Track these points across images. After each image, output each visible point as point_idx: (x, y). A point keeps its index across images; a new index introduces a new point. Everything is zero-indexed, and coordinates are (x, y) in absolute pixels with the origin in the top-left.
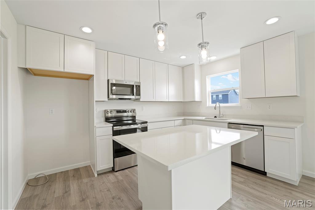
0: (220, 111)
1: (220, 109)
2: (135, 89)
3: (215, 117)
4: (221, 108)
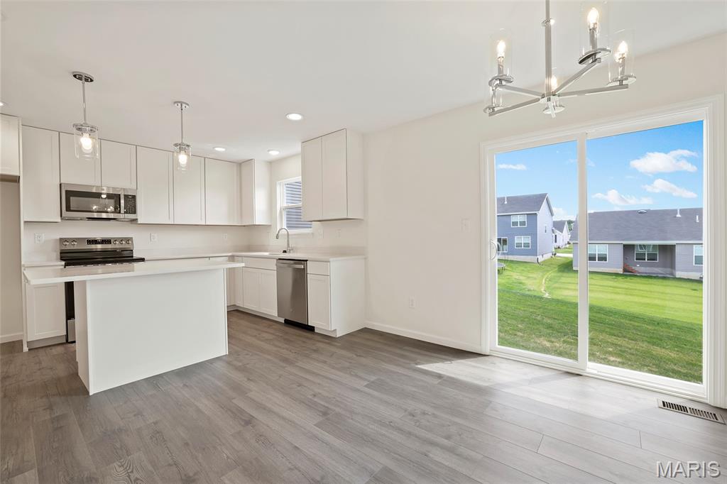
0: (288, 241)
1: (288, 238)
2: (122, 202)
3: (285, 252)
4: (290, 237)
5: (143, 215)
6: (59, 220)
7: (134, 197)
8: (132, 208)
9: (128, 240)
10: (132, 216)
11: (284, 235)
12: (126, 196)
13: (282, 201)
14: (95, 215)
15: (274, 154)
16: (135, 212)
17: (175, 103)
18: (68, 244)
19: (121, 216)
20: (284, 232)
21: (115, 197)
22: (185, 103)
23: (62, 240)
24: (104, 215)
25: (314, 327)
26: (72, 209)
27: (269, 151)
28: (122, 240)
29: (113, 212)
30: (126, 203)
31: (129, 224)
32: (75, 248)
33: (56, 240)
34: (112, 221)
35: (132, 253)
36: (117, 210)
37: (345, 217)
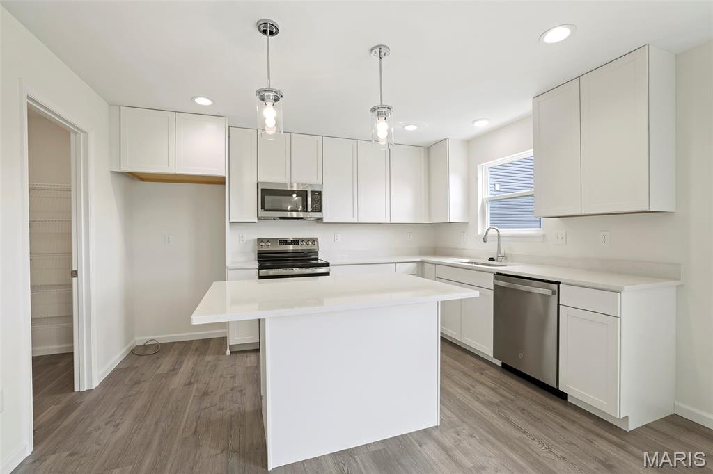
5: (328, 214)
6: (256, 221)
7: (320, 193)
8: (318, 207)
9: (314, 240)
10: (317, 215)
11: (493, 236)
12: (313, 192)
13: (485, 191)
14: (289, 214)
15: (482, 125)
16: (320, 210)
17: (372, 50)
18: (263, 244)
19: (308, 215)
20: (493, 232)
21: (302, 194)
22: (385, 46)
23: (260, 240)
24: (294, 214)
25: (567, 395)
26: (266, 208)
27: (473, 122)
28: (308, 240)
29: (301, 211)
30: (313, 200)
31: (315, 223)
32: (270, 248)
33: (255, 240)
34: (300, 221)
35: (318, 255)
36: (305, 209)
37: (647, 209)
